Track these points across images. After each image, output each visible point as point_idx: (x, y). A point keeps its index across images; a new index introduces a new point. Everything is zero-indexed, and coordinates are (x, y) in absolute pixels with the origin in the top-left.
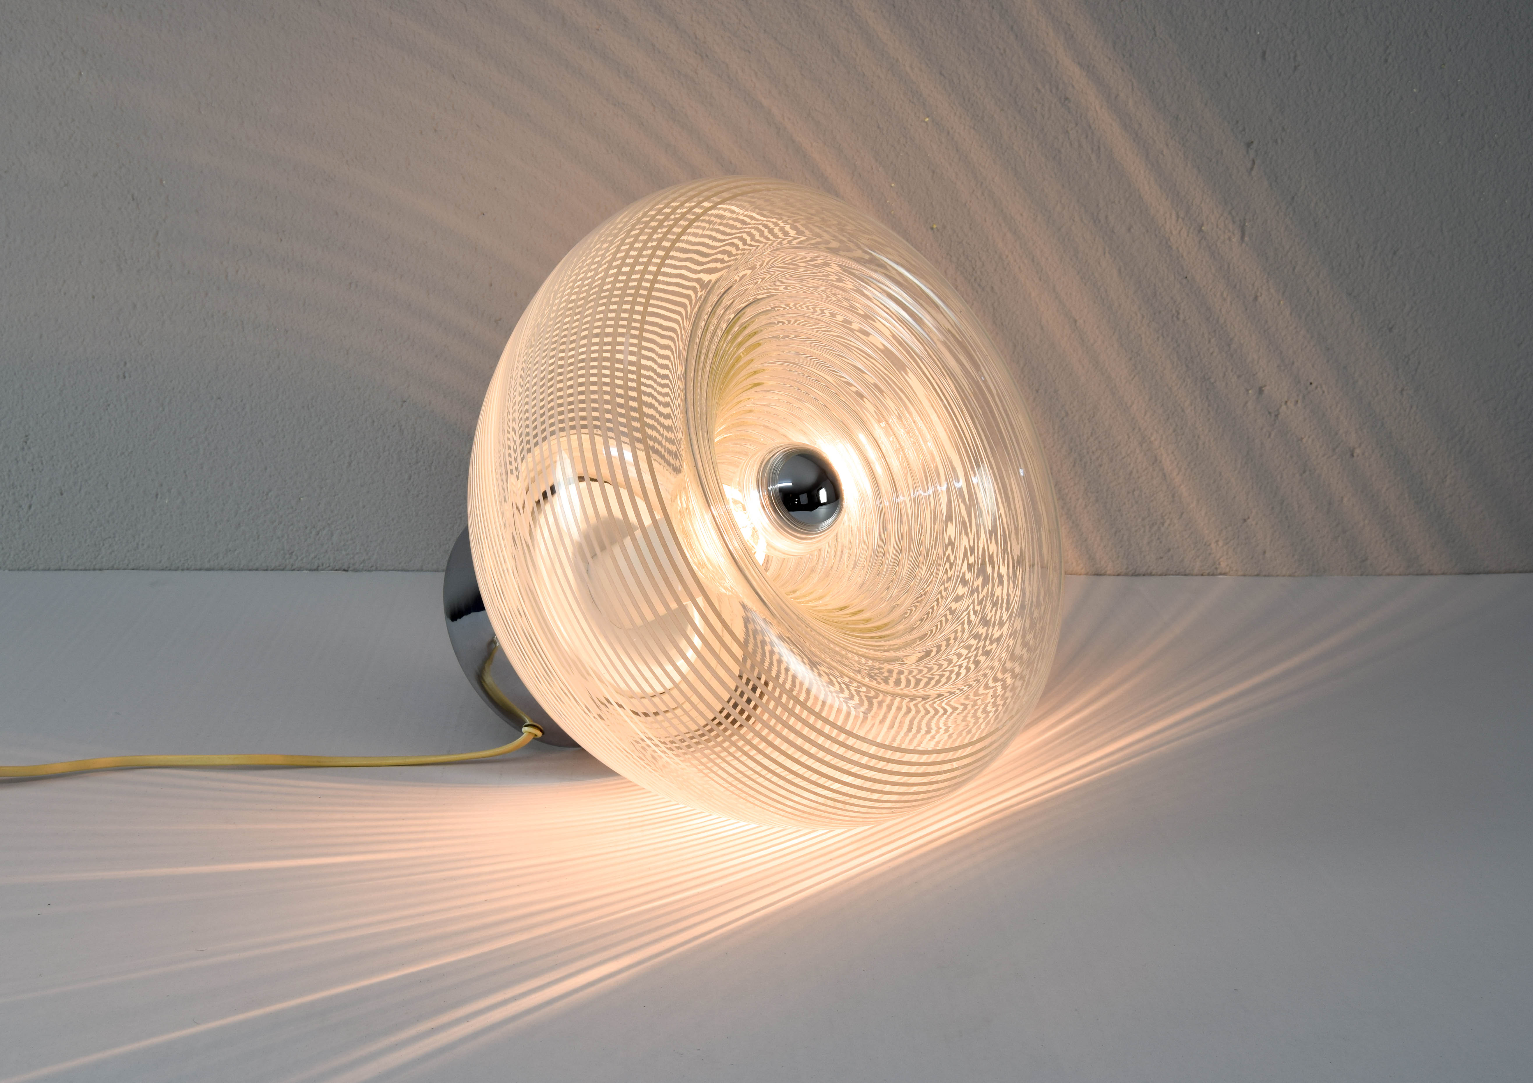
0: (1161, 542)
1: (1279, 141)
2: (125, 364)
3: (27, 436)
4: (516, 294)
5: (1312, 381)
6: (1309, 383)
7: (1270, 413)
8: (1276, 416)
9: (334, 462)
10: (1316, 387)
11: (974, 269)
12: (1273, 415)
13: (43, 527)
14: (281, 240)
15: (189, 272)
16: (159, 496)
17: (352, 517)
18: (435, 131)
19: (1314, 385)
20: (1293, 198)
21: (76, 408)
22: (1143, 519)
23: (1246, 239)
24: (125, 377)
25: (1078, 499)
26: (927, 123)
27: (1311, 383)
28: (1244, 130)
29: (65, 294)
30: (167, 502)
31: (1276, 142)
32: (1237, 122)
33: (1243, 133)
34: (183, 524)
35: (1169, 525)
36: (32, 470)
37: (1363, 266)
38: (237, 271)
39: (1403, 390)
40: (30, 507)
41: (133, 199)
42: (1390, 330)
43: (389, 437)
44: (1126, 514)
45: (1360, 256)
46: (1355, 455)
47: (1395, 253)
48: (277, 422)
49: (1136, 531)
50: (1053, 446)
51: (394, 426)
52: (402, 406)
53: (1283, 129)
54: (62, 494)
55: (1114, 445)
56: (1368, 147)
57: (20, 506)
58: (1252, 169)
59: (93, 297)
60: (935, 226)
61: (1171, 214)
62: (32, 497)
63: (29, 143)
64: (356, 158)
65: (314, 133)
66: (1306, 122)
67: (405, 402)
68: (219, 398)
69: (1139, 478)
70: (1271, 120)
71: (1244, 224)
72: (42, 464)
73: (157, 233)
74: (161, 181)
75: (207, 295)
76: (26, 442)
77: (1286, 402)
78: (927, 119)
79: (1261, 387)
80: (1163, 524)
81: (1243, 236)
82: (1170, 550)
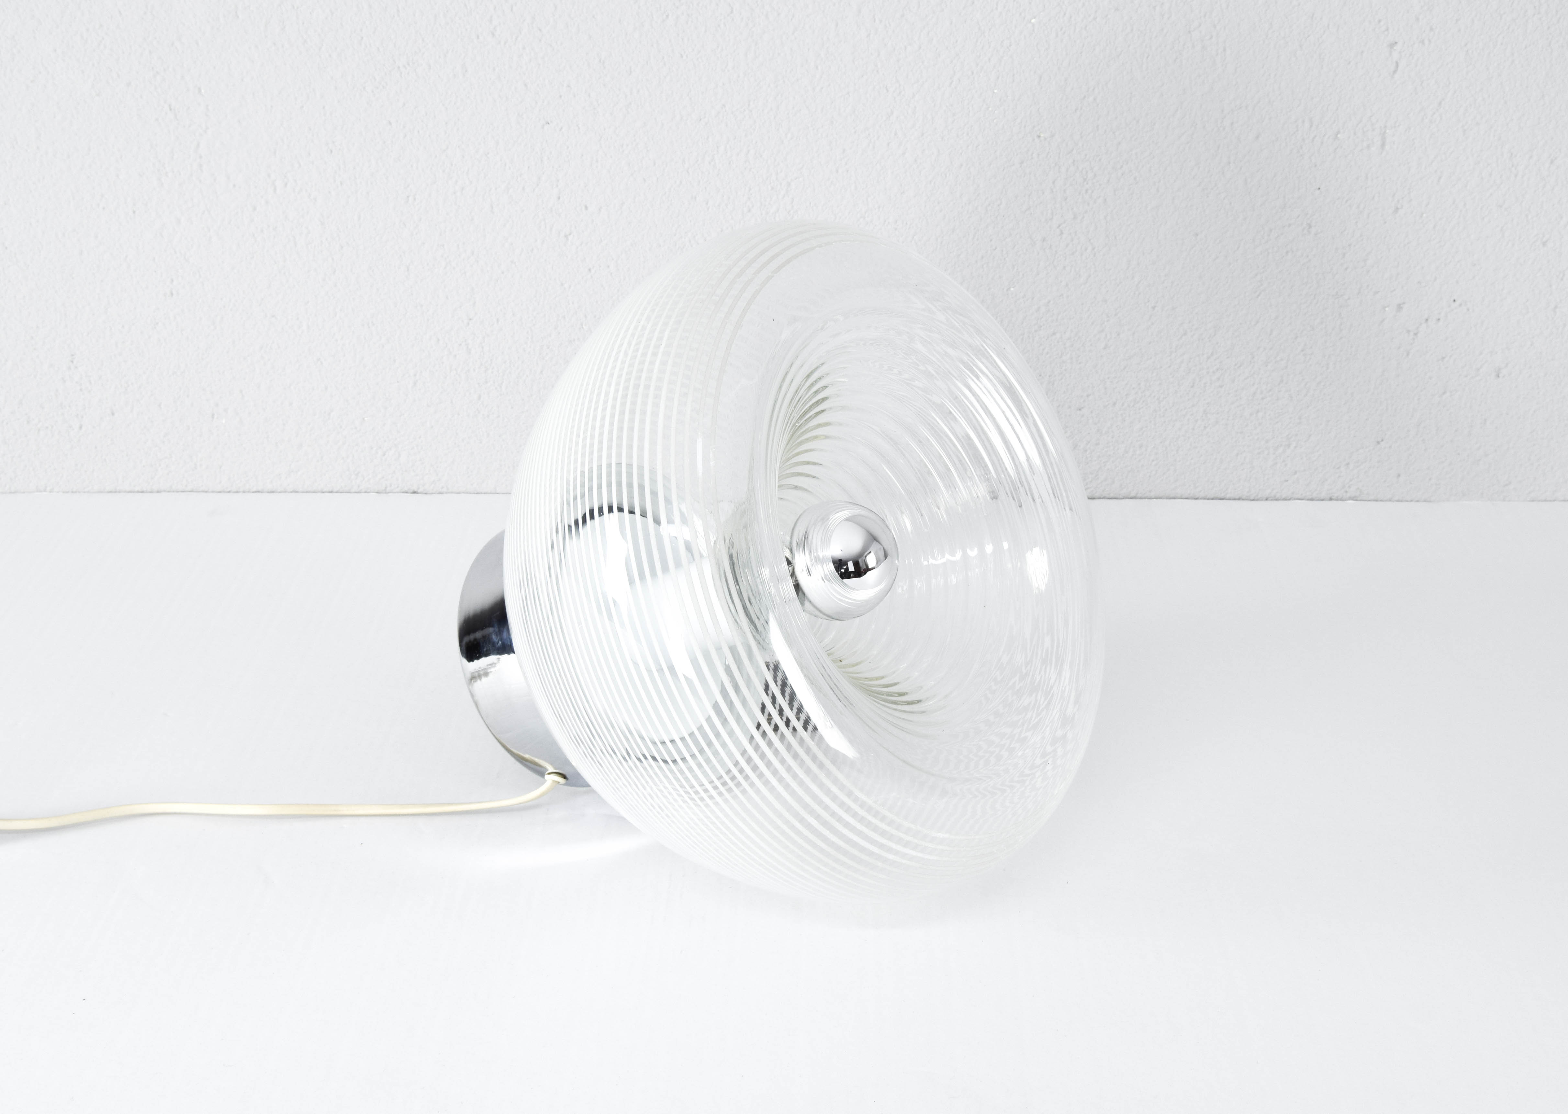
0: (1286, 465)
1: (1426, 42)
2: (172, 281)
3: (72, 355)
4: (586, 208)
5: (1455, 298)
6: (1452, 300)
7: (1408, 331)
8: (1416, 334)
9: (398, 382)
10: (1460, 305)
11: (1085, 180)
12: (1412, 334)
13: (96, 448)
14: (331, 151)
15: (234, 186)
16: (216, 417)
17: (420, 437)
18: (493, 35)
19: (1458, 303)
20: (1440, 104)
21: (123, 327)
22: (1267, 441)
23: (1387, 147)
24: (172, 294)
25: (1196, 421)
26: (1033, 25)
27: (1454, 301)
28: (1387, 30)
29: (104, 208)
30: (224, 422)
31: (1423, 42)
32: (1380, 21)
33: (1386, 33)
34: (242, 445)
35: (1295, 447)
36: (81, 390)
37: (1516, 176)
38: (286, 185)
39: (1556, 307)
40: (81, 427)
41: (171, 109)
42: (1544, 244)
43: (455, 356)
44: (1249, 436)
45: (1513, 166)
46: (1501, 375)
47: (1552, 162)
48: (336, 340)
49: (1259, 453)
50: (1170, 366)
51: (460, 345)
52: (468, 324)
53: (1431, 29)
54: (113, 414)
55: (1236, 365)
56: (1526, 47)
57: (71, 427)
58: (1395, 72)
59: (134, 212)
60: (1042, 135)
61: (1303, 121)
62: (82, 417)
63: (55, 50)
64: (409, 64)
65: (362, 38)
66: (1457, 21)
67: (470, 319)
68: (273, 316)
69: (1263, 399)
70: (1417, 19)
71: (1385, 132)
72: (91, 383)
73: (198, 145)
74: (200, 90)
75: (255, 209)
76: (72, 362)
77: (1427, 320)
78: (1033, 21)
79: (1400, 305)
80: (1289, 446)
81: (1383, 145)
82: (1295, 473)
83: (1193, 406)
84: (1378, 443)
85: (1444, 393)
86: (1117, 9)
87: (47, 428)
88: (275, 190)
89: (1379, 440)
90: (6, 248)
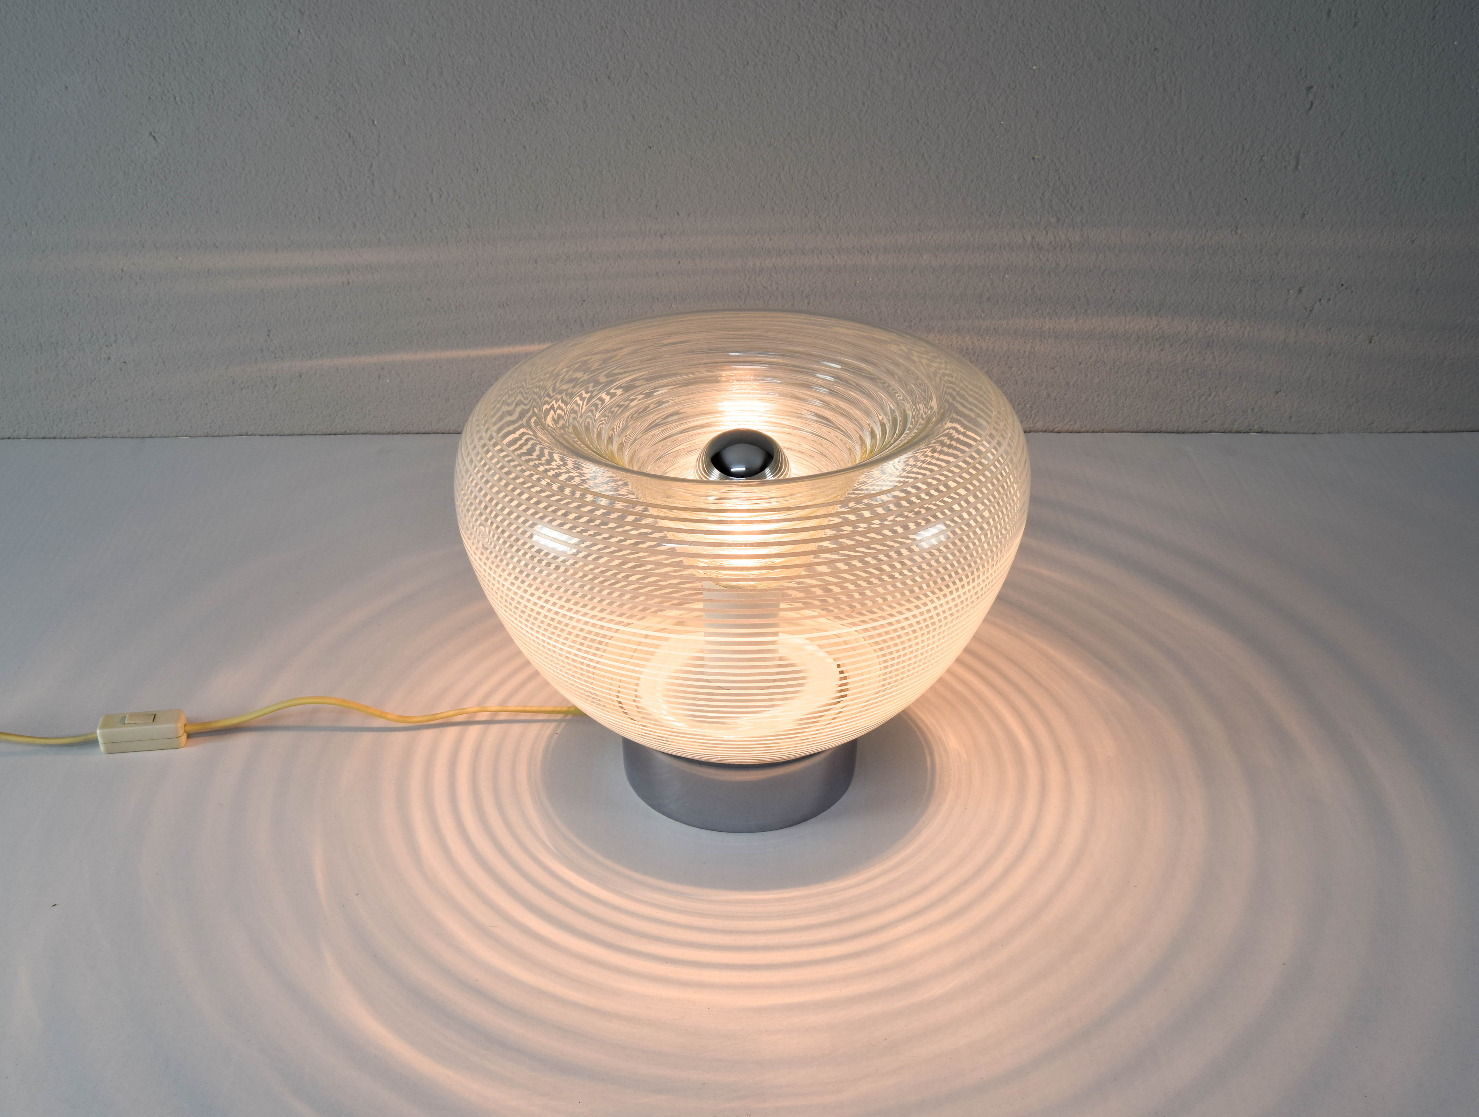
0: (1207, 409)
1: (1335, 86)
2: (349, 272)
3: (269, 331)
4: (678, 214)
5: (1343, 283)
6: (1341, 285)
7: (1306, 308)
8: (1311, 311)
10: (1347, 288)
11: (1067, 192)
12: (1308, 310)
13: (287, 402)
14: (478, 170)
15: (399, 197)
16: (382, 377)
18: (609, 78)
19: (1345, 287)
20: (1343, 133)
21: (309, 308)
22: (1194, 392)
23: (1300, 167)
24: (348, 283)
25: (1141, 377)
26: (1034, 71)
27: (1342, 285)
28: (1306, 76)
29: (295, 216)
31: (1333, 87)
32: (1301, 69)
33: (1305, 79)
34: (402, 399)
35: (1215, 396)
36: (275, 358)
37: (1396, 190)
38: (441, 197)
39: (1418, 290)
40: (275, 386)
41: (350, 137)
42: (1413, 242)
43: (571, 329)
44: (1180, 388)
45: (1393, 182)
46: (1373, 341)
47: (1423, 180)
48: (478, 318)
49: (1187, 401)
50: (1124, 335)
51: (576, 320)
52: (582, 304)
53: (1340, 76)
54: (301, 376)
56: (1410, 91)
57: (267, 386)
58: (1310, 109)
59: (319, 218)
60: (1036, 157)
61: (1237, 147)
62: (276, 379)
63: (258, 91)
64: (541, 101)
65: (504, 80)
66: (1360, 70)
68: (429, 299)
69: (1193, 360)
70: (1330, 68)
71: (1299, 155)
72: (283, 352)
73: (371, 165)
74: (373, 122)
75: (415, 216)
77: (1320, 300)
78: (1034, 68)
79: (1301, 288)
80: (1210, 395)
81: (1297, 165)
82: (1213, 415)
83: (1140, 365)
84: (1277, 393)
85: (1330, 355)
86: (1099, 59)
87: (248, 387)
88: (432, 200)
89: (1278, 390)
90: (217, 247)
